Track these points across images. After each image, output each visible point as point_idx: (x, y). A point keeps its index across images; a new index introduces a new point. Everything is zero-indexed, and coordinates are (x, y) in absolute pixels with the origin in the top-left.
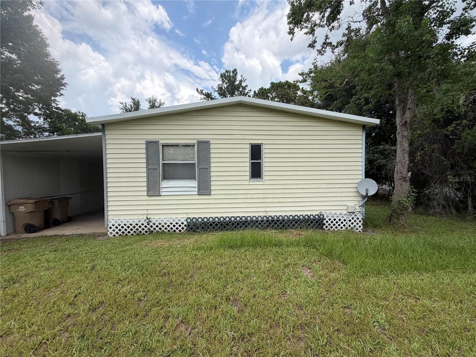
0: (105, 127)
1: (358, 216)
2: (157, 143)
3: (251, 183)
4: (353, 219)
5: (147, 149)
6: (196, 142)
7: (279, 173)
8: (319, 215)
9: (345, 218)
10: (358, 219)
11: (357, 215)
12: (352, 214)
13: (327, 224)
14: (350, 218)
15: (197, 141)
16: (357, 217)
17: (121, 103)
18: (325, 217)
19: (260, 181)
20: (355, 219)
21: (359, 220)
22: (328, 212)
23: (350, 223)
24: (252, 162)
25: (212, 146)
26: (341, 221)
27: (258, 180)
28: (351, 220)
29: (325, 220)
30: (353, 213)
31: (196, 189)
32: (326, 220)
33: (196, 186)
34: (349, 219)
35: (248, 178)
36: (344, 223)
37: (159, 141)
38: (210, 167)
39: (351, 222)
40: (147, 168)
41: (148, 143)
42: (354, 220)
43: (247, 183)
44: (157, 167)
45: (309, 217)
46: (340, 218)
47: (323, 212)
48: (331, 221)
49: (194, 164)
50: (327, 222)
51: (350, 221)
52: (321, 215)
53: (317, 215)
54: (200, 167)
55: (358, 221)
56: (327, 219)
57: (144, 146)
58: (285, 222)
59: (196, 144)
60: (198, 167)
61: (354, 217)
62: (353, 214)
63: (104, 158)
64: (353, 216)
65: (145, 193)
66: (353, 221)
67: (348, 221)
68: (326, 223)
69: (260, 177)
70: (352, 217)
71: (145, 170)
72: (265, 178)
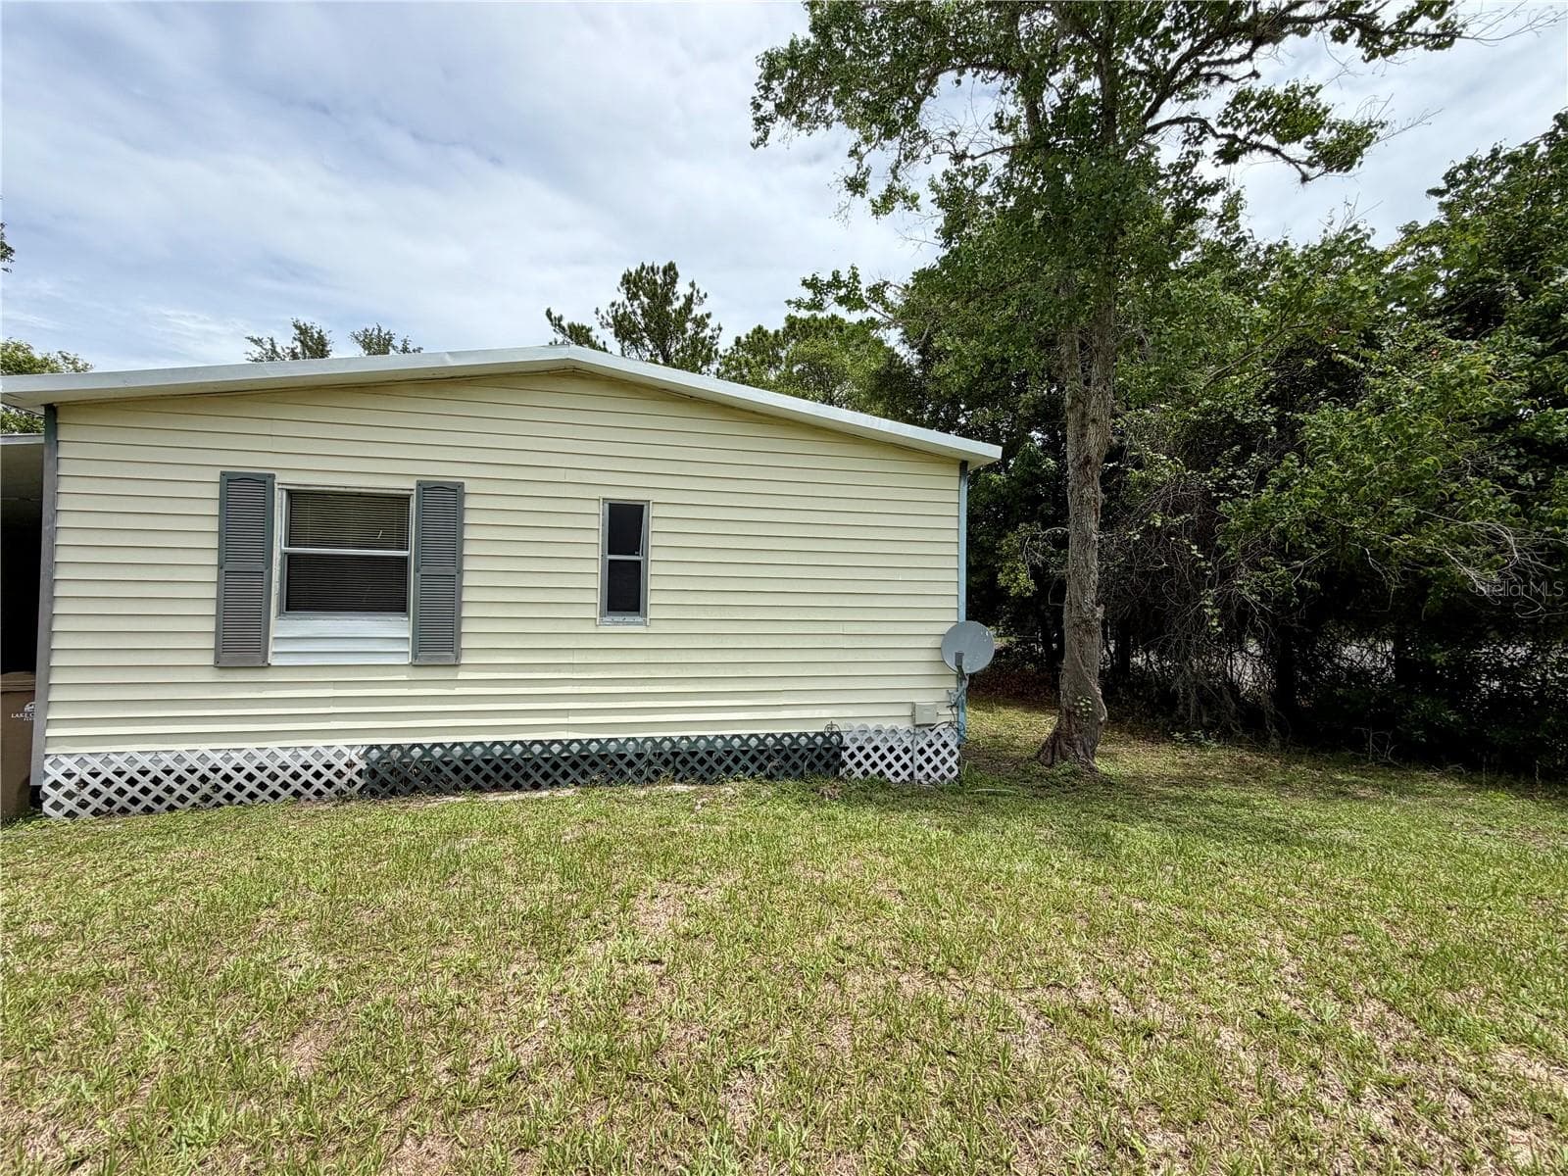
0: (60, 415)
1: (945, 737)
2: (264, 482)
3: (602, 629)
4: (930, 745)
5: (225, 502)
6: (414, 487)
7: (702, 599)
8: (827, 735)
9: (907, 743)
10: (945, 745)
11: (942, 732)
12: (926, 729)
13: (851, 764)
14: (923, 744)
15: (419, 484)
16: (941, 741)
17: (253, 340)
18: (847, 741)
19: (638, 624)
20: (938, 745)
21: (948, 749)
22: (856, 724)
23: (921, 760)
24: (610, 561)
25: (469, 503)
26: (895, 754)
27: (629, 619)
28: (926, 748)
29: (846, 749)
30: (931, 727)
31: (408, 648)
32: (849, 751)
33: (408, 634)
34: (919, 747)
35: (593, 612)
36: (905, 759)
37: (274, 476)
38: (461, 572)
39: (925, 756)
40: (220, 567)
41: (229, 480)
42: (934, 748)
43: (590, 628)
44: (261, 567)
45: (795, 740)
46: (892, 742)
47: (841, 726)
48: (864, 752)
49: (404, 560)
50: (852, 756)
51: (922, 752)
52: (832, 734)
53: (822, 734)
54: (424, 570)
55: (944, 753)
56: (853, 748)
57: (214, 492)
58: (715, 757)
59: (414, 493)
60: (417, 570)
61: (934, 741)
62: (932, 730)
63: (45, 528)
64: (931, 736)
65: (210, 660)
66: (929, 752)
67: (916, 753)
68: (848, 760)
69: (638, 610)
70: (927, 739)
71: (212, 575)
72: (652, 613)
